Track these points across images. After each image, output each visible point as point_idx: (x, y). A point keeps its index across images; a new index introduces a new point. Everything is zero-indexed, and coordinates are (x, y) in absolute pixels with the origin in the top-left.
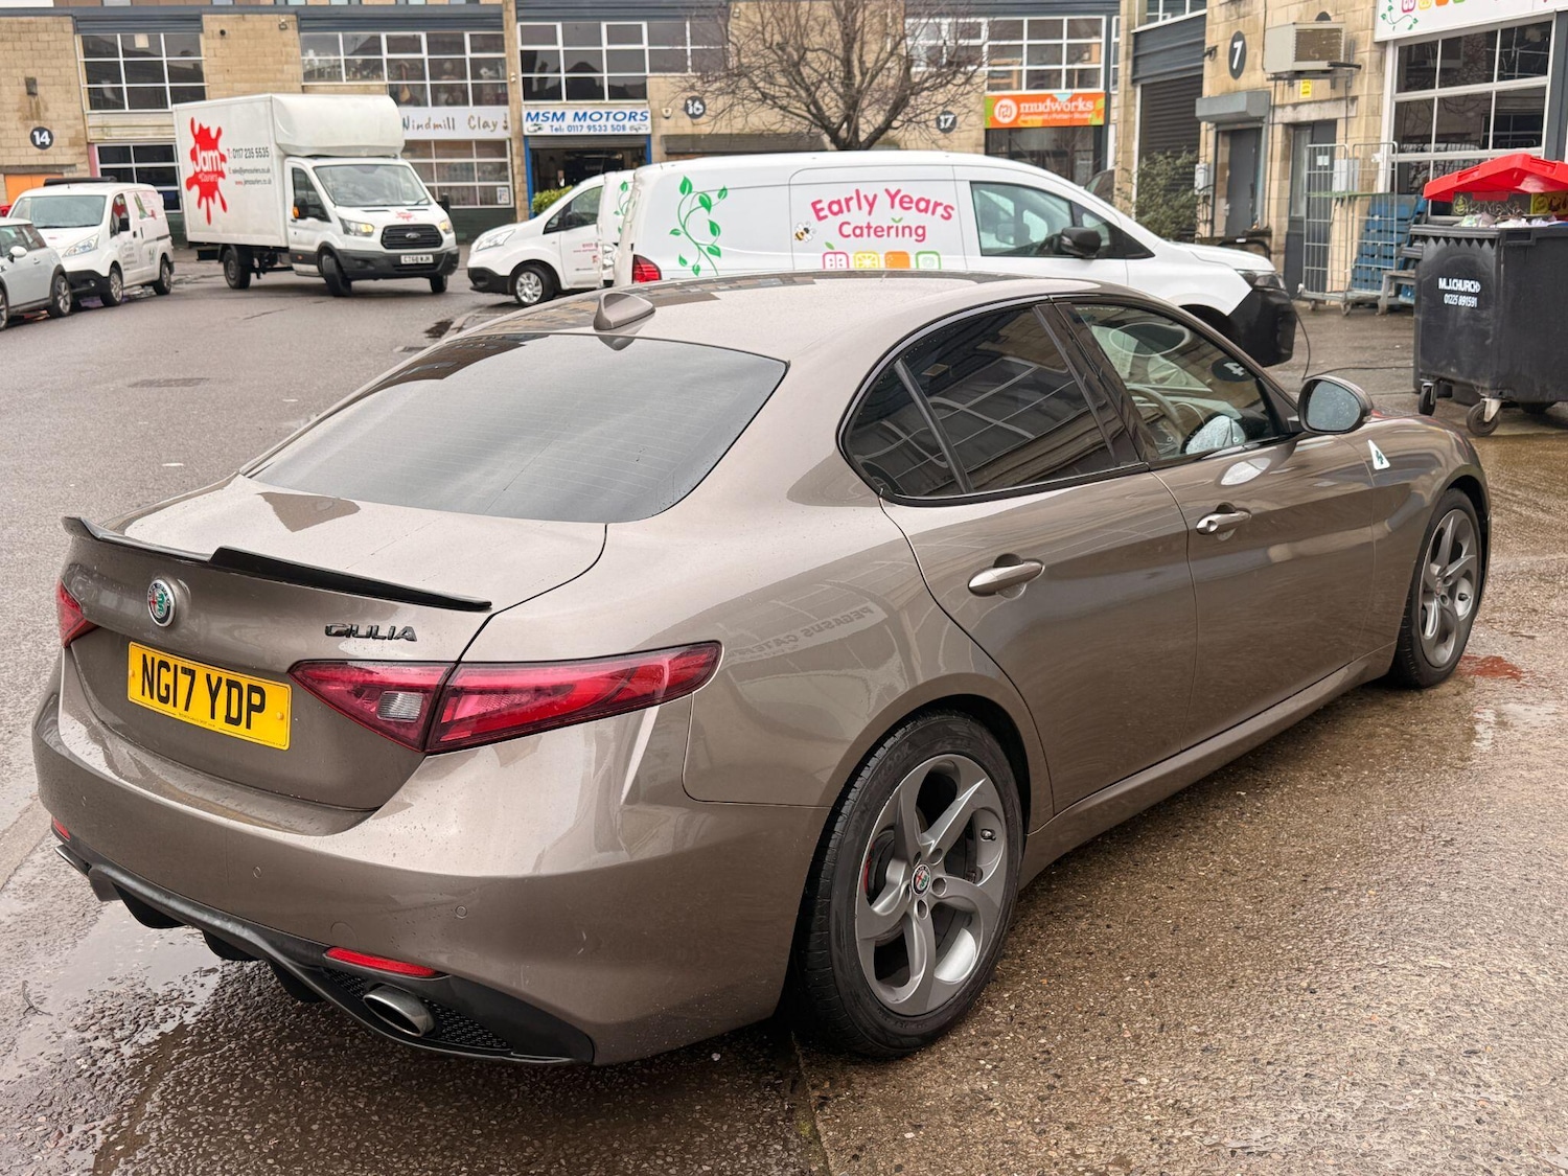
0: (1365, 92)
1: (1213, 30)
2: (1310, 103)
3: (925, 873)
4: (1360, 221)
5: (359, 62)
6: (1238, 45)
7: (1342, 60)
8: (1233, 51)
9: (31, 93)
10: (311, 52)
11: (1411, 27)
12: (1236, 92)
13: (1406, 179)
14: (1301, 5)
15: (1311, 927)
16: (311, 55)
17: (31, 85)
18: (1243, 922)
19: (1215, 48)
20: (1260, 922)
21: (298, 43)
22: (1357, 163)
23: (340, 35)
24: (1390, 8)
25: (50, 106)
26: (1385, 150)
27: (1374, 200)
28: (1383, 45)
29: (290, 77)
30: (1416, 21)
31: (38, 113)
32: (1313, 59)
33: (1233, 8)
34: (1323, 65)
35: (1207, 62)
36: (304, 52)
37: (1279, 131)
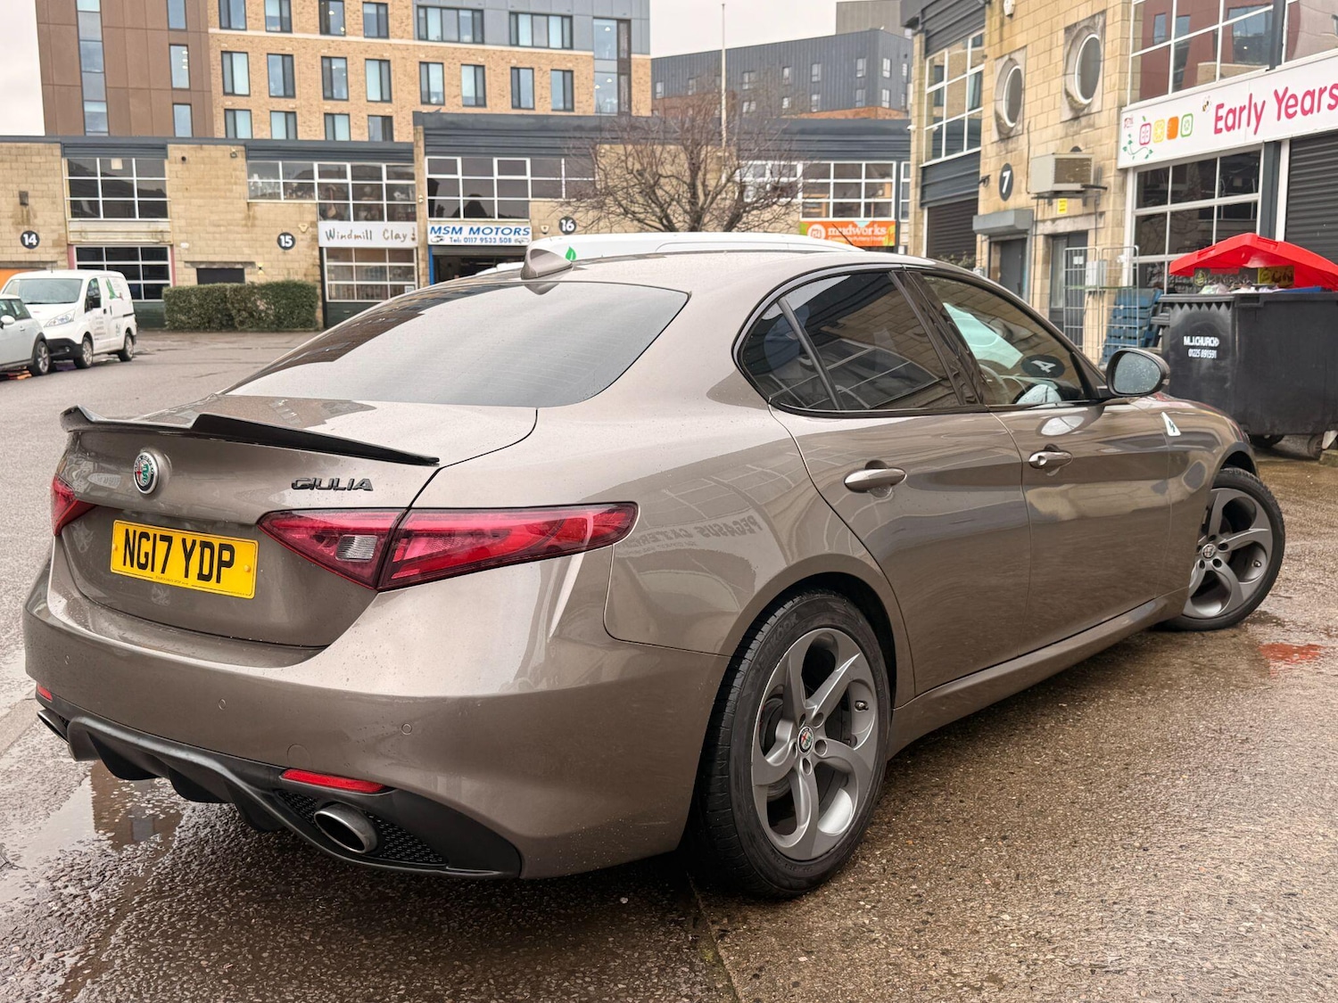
0: (1111, 208)
1: (986, 164)
2: (1065, 218)
3: (808, 734)
4: (1108, 310)
5: (295, 185)
6: (1007, 174)
7: (1092, 183)
8: (1002, 179)
9: (23, 204)
10: (256, 176)
11: (1147, 157)
12: (1006, 211)
13: (1145, 275)
14: (1058, 142)
15: (1137, 802)
16: (256, 178)
17: (23, 198)
18: (1077, 798)
19: (988, 177)
20: (1092, 798)
21: (245, 168)
22: (1105, 263)
23: (280, 163)
24: (1130, 142)
25: (38, 214)
26: (1128, 253)
27: (1120, 292)
28: (1125, 171)
29: (238, 195)
30: (1151, 152)
31: (28, 220)
32: (1069, 182)
33: (1002, 145)
34: (1077, 187)
35: (982, 188)
36: (250, 176)
37: (1040, 241)
